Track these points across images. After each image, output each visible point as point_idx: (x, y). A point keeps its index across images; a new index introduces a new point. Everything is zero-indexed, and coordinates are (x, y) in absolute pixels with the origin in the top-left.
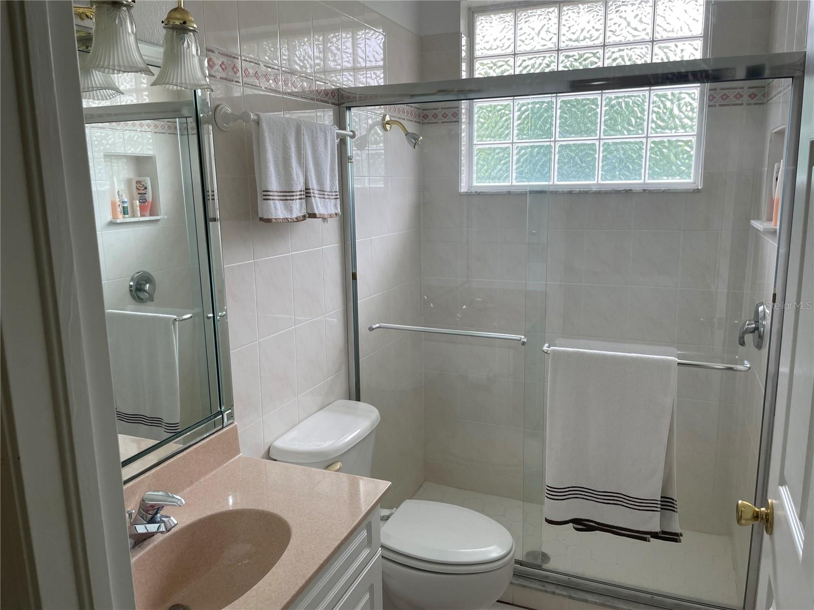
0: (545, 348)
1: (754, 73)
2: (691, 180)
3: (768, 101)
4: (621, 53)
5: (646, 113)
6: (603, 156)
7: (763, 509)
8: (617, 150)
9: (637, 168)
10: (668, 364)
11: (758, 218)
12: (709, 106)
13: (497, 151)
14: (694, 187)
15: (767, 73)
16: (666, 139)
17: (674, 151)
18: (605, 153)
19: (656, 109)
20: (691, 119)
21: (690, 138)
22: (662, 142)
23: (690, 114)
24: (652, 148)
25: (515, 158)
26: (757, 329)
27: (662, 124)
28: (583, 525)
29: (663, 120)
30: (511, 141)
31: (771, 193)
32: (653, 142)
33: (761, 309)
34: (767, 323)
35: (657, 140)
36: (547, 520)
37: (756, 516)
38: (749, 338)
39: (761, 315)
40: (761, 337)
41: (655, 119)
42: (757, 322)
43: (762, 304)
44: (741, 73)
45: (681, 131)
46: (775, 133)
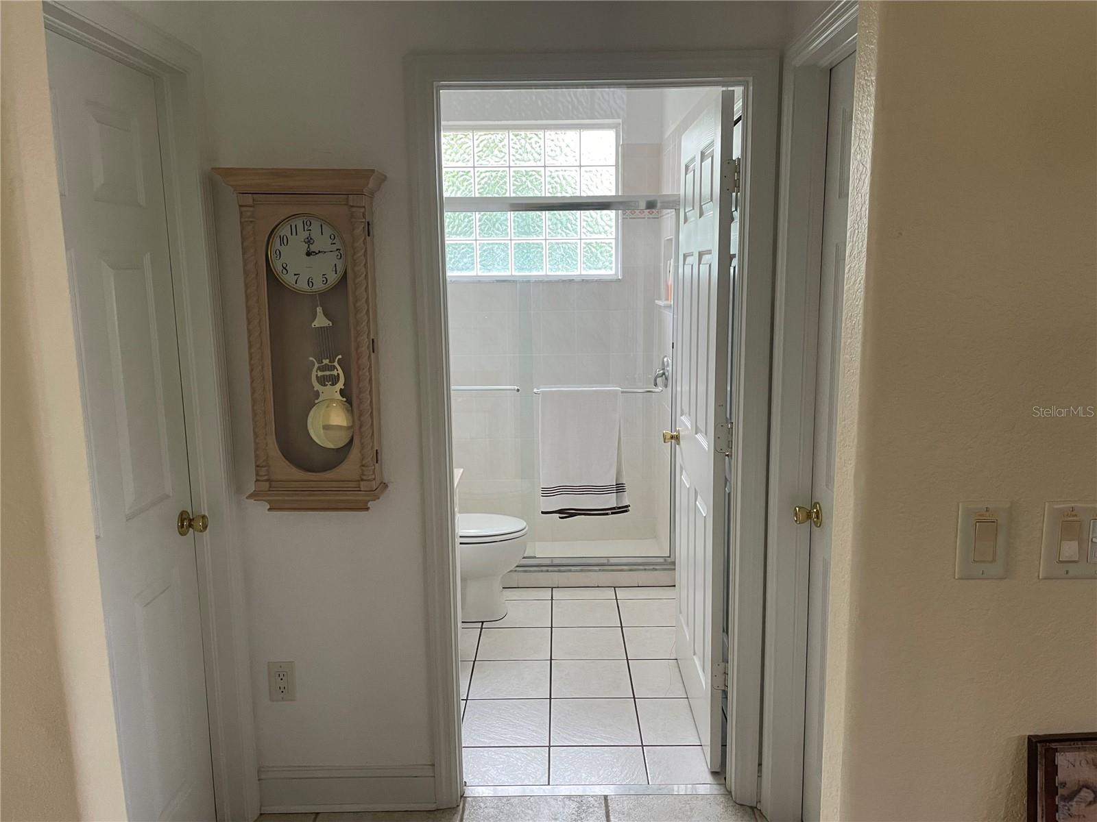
0: (535, 390)
1: (651, 205)
2: (613, 272)
3: (661, 217)
4: (557, 173)
5: (579, 220)
6: (549, 253)
7: (675, 433)
8: (559, 248)
9: (575, 263)
10: (615, 393)
11: (660, 299)
12: (623, 218)
13: (463, 246)
14: (616, 277)
15: (659, 205)
16: (593, 241)
17: (600, 250)
18: (550, 251)
19: (586, 219)
20: (611, 227)
21: (609, 241)
22: (590, 244)
23: (609, 223)
24: (584, 248)
25: (479, 252)
26: (664, 374)
27: (591, 230)
28: (566, 513)
29: (591, 227)
30: (474, 238)
31: (666, 281)
32: (585, 243)
33: (665, 359)
34: (670, 369)
35: (588, 241)
36: (543, 513)
37: (672, 437)
38: (659, 380)
39: (666, 364)
40: (666, 379)
41: (585, 226)
42: (663, 369)
43: (666, 356)
44: (643, 205)
45: (604, 236)
46: (667, 240)
